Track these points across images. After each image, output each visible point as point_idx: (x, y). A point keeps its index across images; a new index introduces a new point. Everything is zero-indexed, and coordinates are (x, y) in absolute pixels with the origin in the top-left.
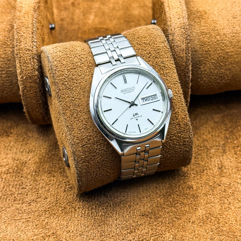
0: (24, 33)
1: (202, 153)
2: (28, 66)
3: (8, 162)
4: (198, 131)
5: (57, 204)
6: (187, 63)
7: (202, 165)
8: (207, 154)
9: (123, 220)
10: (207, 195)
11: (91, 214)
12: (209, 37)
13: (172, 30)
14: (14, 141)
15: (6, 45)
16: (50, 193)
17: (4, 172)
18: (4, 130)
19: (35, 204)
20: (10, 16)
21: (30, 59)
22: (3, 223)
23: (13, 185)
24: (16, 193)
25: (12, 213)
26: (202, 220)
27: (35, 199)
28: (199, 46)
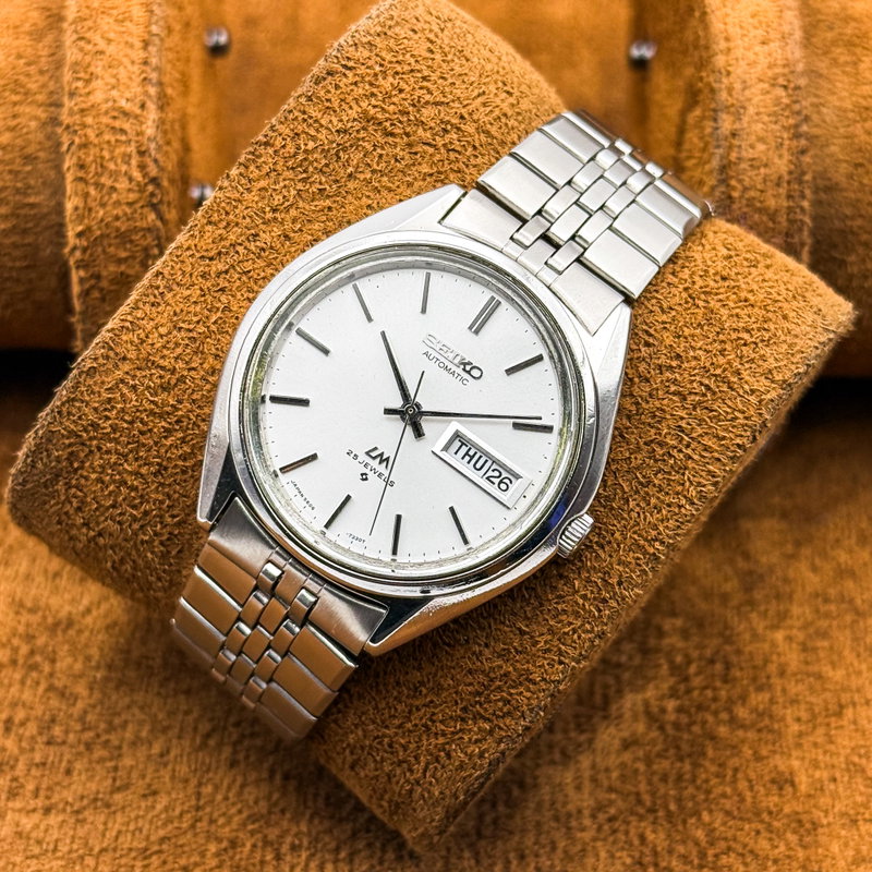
0: (109, 41)
1: (830, 626)
4: (814, 530)
5: (199, 824)
6: (789, 240)
10: (856, 821)
13: (734, 93)
15: (18, 93)
16: (170, 767)
19: (102, 818)
27: (104, 793)
28: (845, 165)
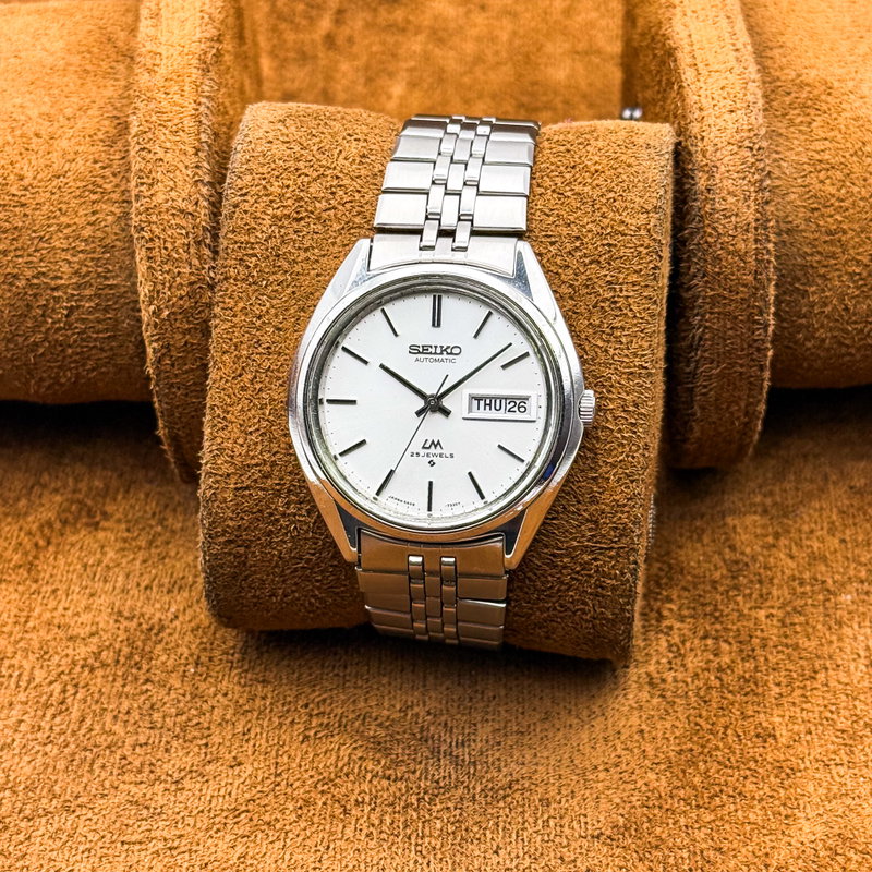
0: (166, 150)
1: (806, 605)
2: (179, 273)
3: (97, 624)
4: (791, 523)
5: (277, 788)
6: (759, 277)
7: (810, 653)
8: (826, 609)
9: (521, 854)
10: (829, 766)
11: (405, 828)
12: (843, 181)
13: (708, 155)
14: (119, 545)
15: (96, 193)
16: (252, 743)
17: (81, 662)
18: (80, 502)
19: (198, 786)
20: (114, 86)
21: (188, 245)
22: (83, 852)
23: (115, 713)
24: (130, 741)
25: (113, 818)
26: (814, 862)
27: (198, 766)
28: (804, 210)
